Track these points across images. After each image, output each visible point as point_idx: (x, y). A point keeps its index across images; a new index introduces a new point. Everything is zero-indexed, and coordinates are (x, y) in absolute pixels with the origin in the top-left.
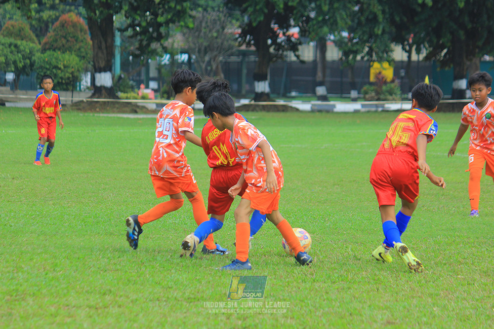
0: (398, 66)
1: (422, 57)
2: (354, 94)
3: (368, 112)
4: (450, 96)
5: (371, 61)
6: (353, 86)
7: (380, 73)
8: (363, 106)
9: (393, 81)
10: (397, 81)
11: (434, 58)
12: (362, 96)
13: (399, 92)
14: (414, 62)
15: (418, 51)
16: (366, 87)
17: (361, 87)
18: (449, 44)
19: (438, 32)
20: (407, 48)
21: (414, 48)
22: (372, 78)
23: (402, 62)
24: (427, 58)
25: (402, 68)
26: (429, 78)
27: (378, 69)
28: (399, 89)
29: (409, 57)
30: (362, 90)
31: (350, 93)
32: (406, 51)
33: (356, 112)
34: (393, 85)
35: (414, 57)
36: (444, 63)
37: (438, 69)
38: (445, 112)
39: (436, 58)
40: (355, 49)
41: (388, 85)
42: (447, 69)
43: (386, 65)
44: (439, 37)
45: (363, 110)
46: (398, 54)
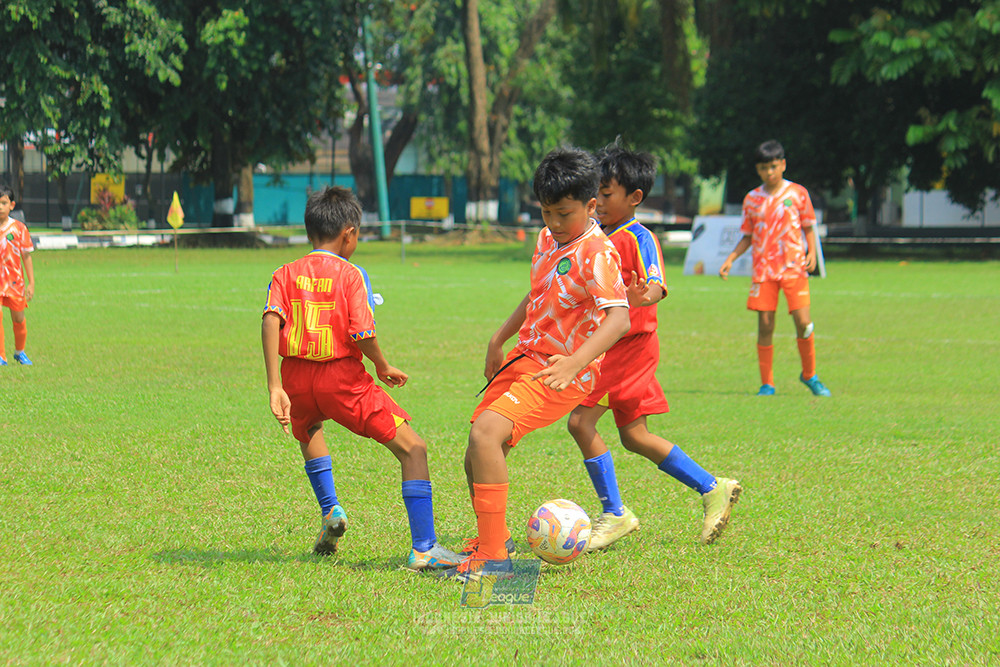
0: (132, 181)
1: (166, 167)
2: (67, 222)
3: (89, 248)
4: (209, 224)
5: (91, 173)
6: (66, 210)
7: (105, 190)
8: (81, 239)
9: (125, 202)
10: (131, 203)
11: (184, 169)
12: (79, 225)
13: (134, 218)
14: (156, 174)
15: (162, 157)
16: (84, 212)
17: (78, 211)
18: (208, 147)
19: (189, 130)
20: (144, 152)
21: (155, 154)
22: (93, 199)
23: (138, 174)
24: (175, 167)
25: (138, 183)
26: (180, 198)
27: (101, 184)
28: (134, 213)
29: (148, 167)
30: (79, 217)
31: (60, 221)
32: (143, 158)
33: (70, 248)
34: (124, 208)
35: (156, 167)
36: (200, 176)
37: (192, 185)
38: (202, 247)
39: (187, 167)
40: (69, 150)
41: (118, 208)
42: (205, 185)
43: (113, 179)
44: (192, 136)
45: (81, 246)
46: (131, 162)
